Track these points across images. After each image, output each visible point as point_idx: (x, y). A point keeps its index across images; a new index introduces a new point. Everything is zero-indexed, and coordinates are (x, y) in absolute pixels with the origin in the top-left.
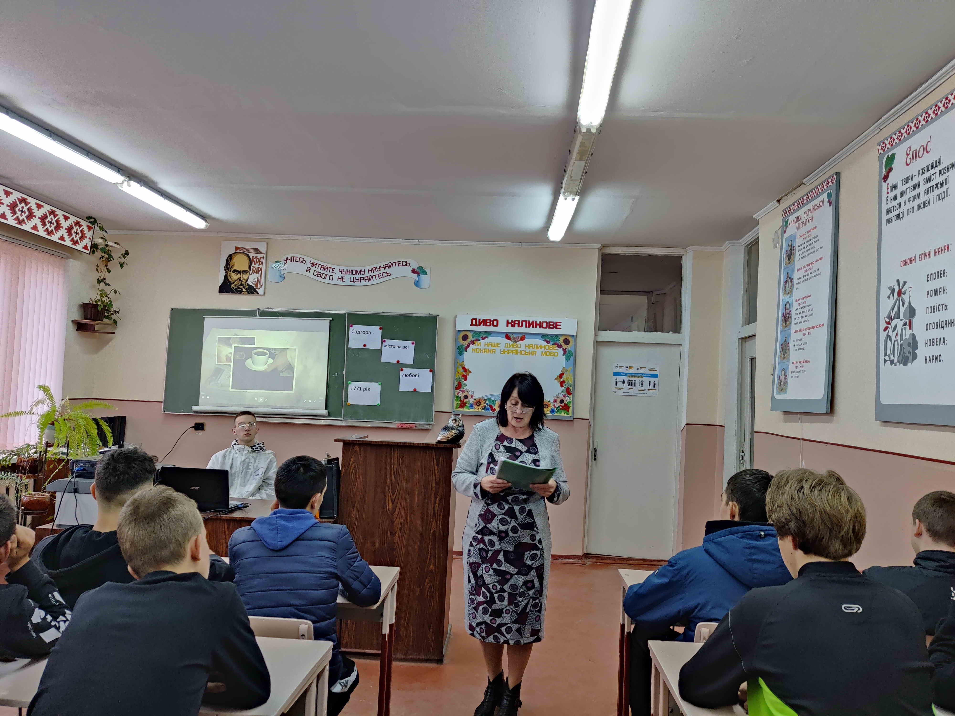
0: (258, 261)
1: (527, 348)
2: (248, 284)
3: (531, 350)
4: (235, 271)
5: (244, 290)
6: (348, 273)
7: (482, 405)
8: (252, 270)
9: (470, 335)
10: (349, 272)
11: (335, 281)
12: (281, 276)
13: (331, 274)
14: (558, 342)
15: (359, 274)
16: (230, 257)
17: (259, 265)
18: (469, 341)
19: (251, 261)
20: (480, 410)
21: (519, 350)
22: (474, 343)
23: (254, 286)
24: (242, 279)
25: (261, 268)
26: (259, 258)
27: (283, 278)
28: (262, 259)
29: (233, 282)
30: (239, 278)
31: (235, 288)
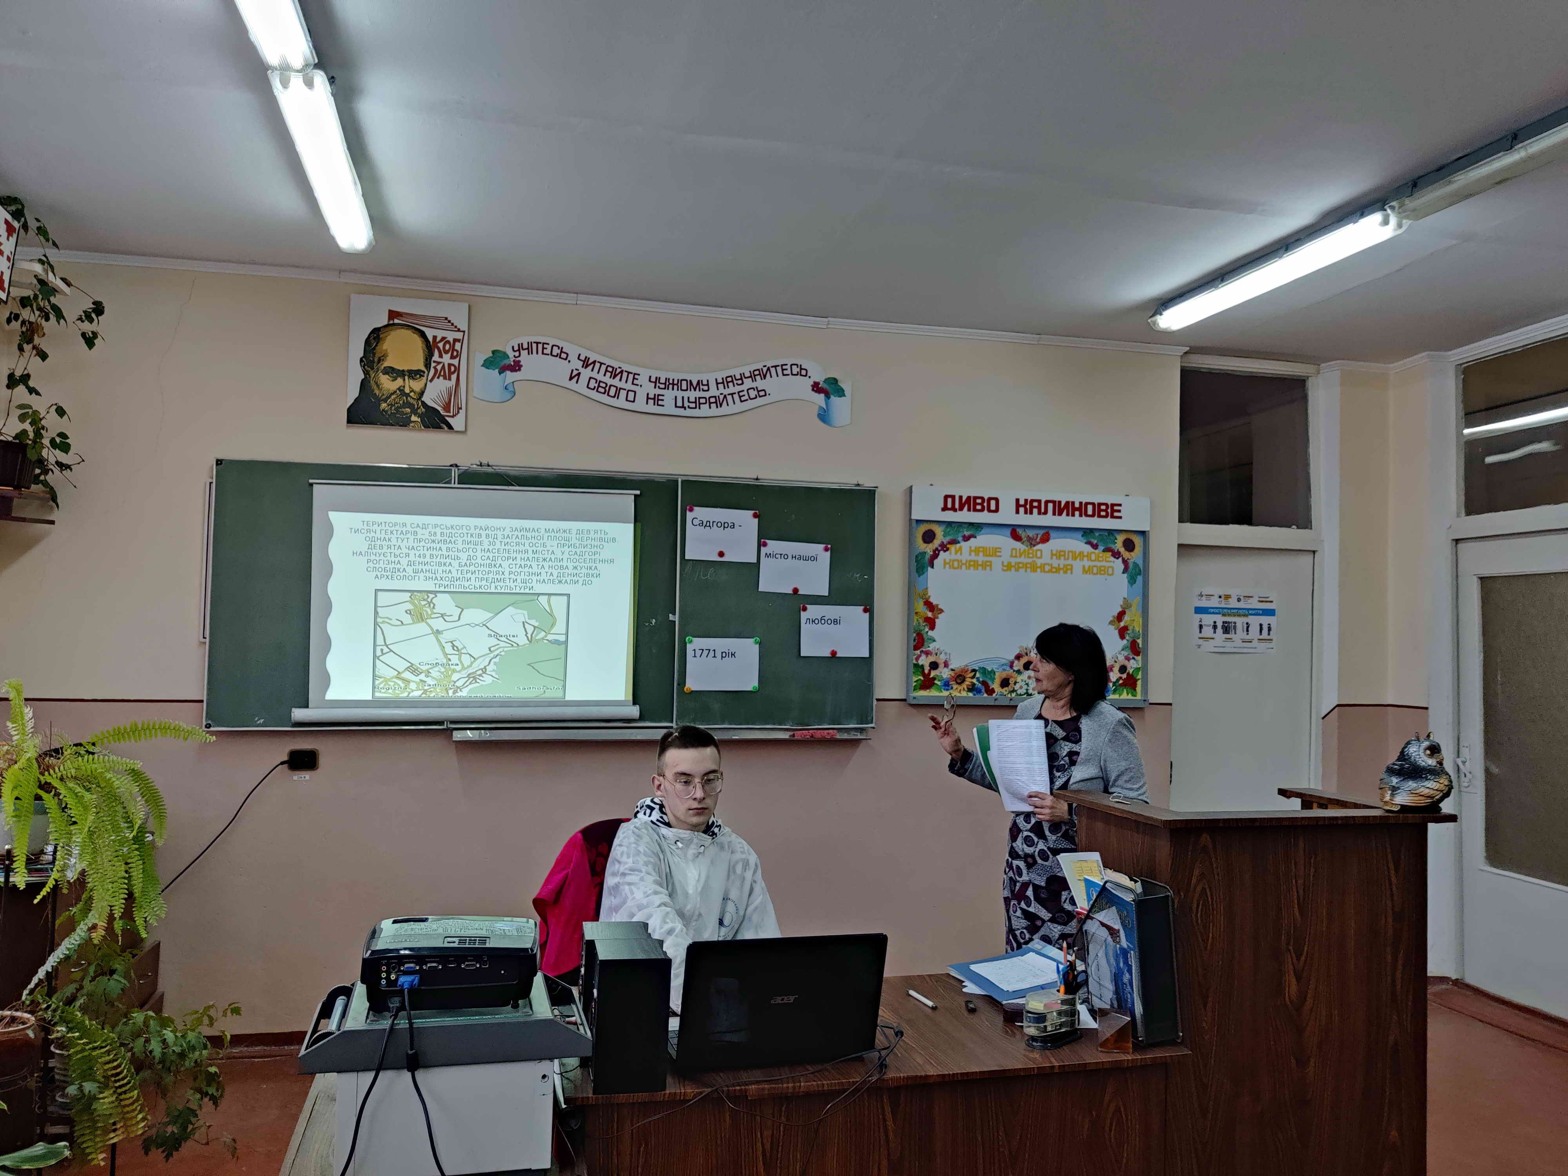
0: (447, 347)
1: (1054, 557)
2: (423, 403)
3: (1062, 562)
4: (391, 371)
5: (414, 418)
6: (671, 386)
7: (968, 682)
8: (432, 371)
9: (939, 531)
10: (673, 384)
11: (640, 404)
12: (506, 388)
13: (629, 386)
14: (1113, 546)
15: (695, 390)
16: (375, 336)
17: (452, 357)
18: (936, 543)
19: (430, 347)
20: (964, 694)
21: (1039, 562)
22: (948, 549)
23: (439, 409)
24: (407, 390)
25: (457, 365)
26: (452, 342)
27: (510, 391)
28: (460, 344)
29: (384, 397)
30: (401, 390)
31: (389, 413)
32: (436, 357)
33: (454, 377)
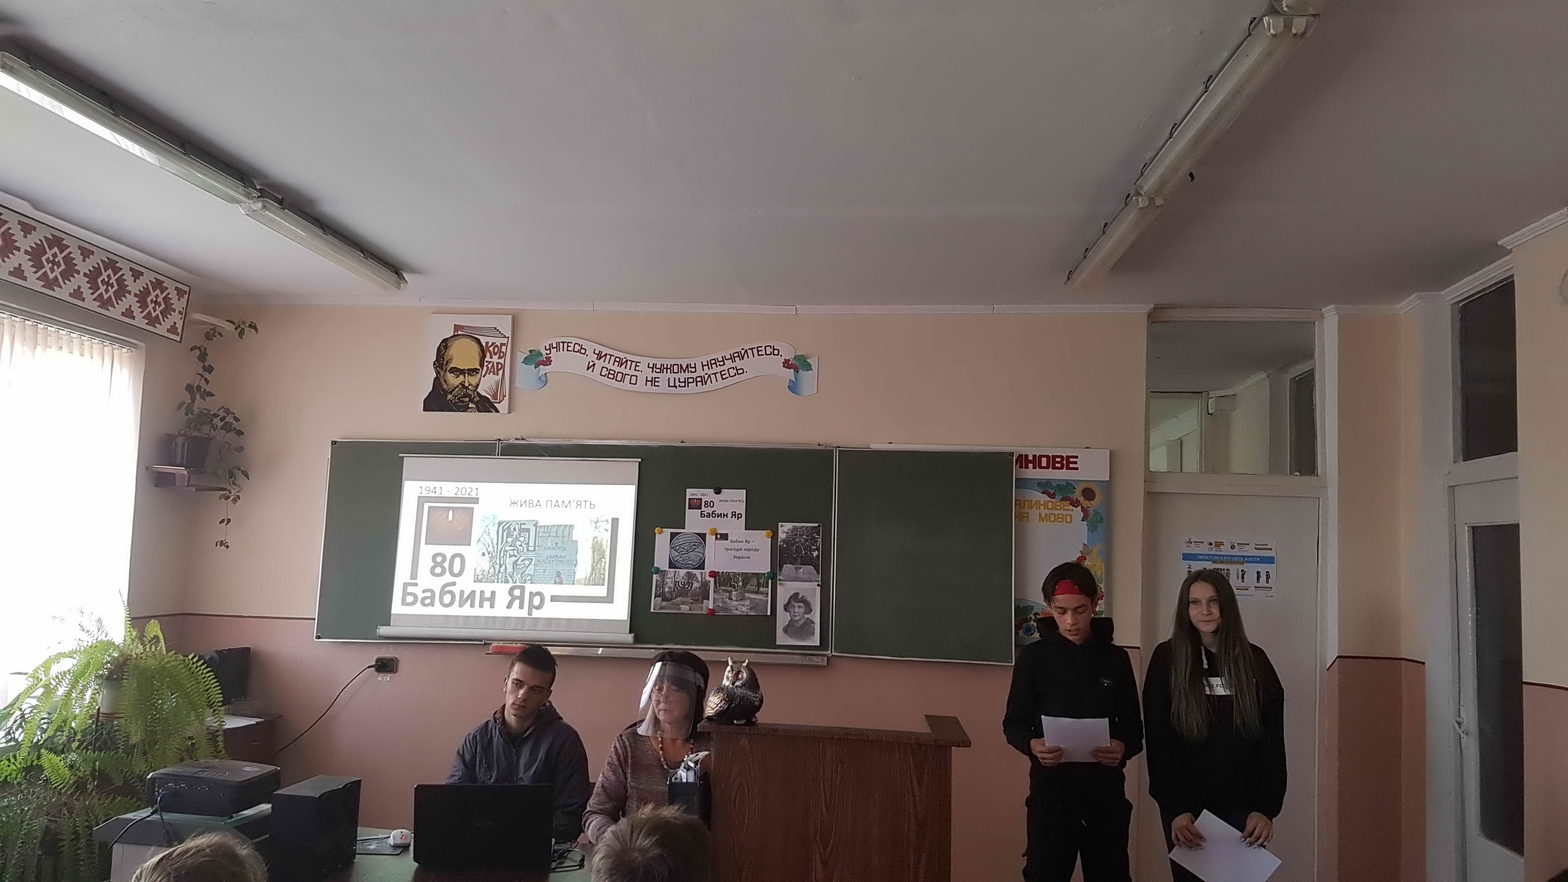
0: (496, 350)
2: (478, 393)
4: (453, 370)
5: (471, 405)
6: (665, 370)
8: (485, 368)
10: (667, 368)
11: (641, 386)
12: (540, 379)
13: (632, 372)
14: (1072, 496)
15: (684, 372)
16: (445, 344)
17: (500, 358)
19: (483, 352)
23: (489, 397)
24: (467, 385)
25: (503, 363)
26: (499, 345)
27: (544, 381)
28: (505, 347)
29: (450, 390)
30: (462, 384)
31: (453, 402)
32: (488, 358)
33: (501, 372)
